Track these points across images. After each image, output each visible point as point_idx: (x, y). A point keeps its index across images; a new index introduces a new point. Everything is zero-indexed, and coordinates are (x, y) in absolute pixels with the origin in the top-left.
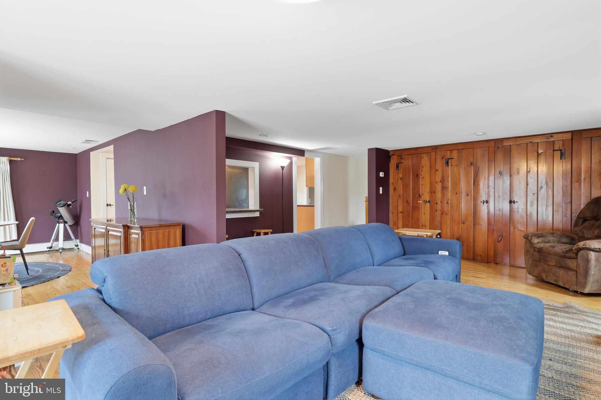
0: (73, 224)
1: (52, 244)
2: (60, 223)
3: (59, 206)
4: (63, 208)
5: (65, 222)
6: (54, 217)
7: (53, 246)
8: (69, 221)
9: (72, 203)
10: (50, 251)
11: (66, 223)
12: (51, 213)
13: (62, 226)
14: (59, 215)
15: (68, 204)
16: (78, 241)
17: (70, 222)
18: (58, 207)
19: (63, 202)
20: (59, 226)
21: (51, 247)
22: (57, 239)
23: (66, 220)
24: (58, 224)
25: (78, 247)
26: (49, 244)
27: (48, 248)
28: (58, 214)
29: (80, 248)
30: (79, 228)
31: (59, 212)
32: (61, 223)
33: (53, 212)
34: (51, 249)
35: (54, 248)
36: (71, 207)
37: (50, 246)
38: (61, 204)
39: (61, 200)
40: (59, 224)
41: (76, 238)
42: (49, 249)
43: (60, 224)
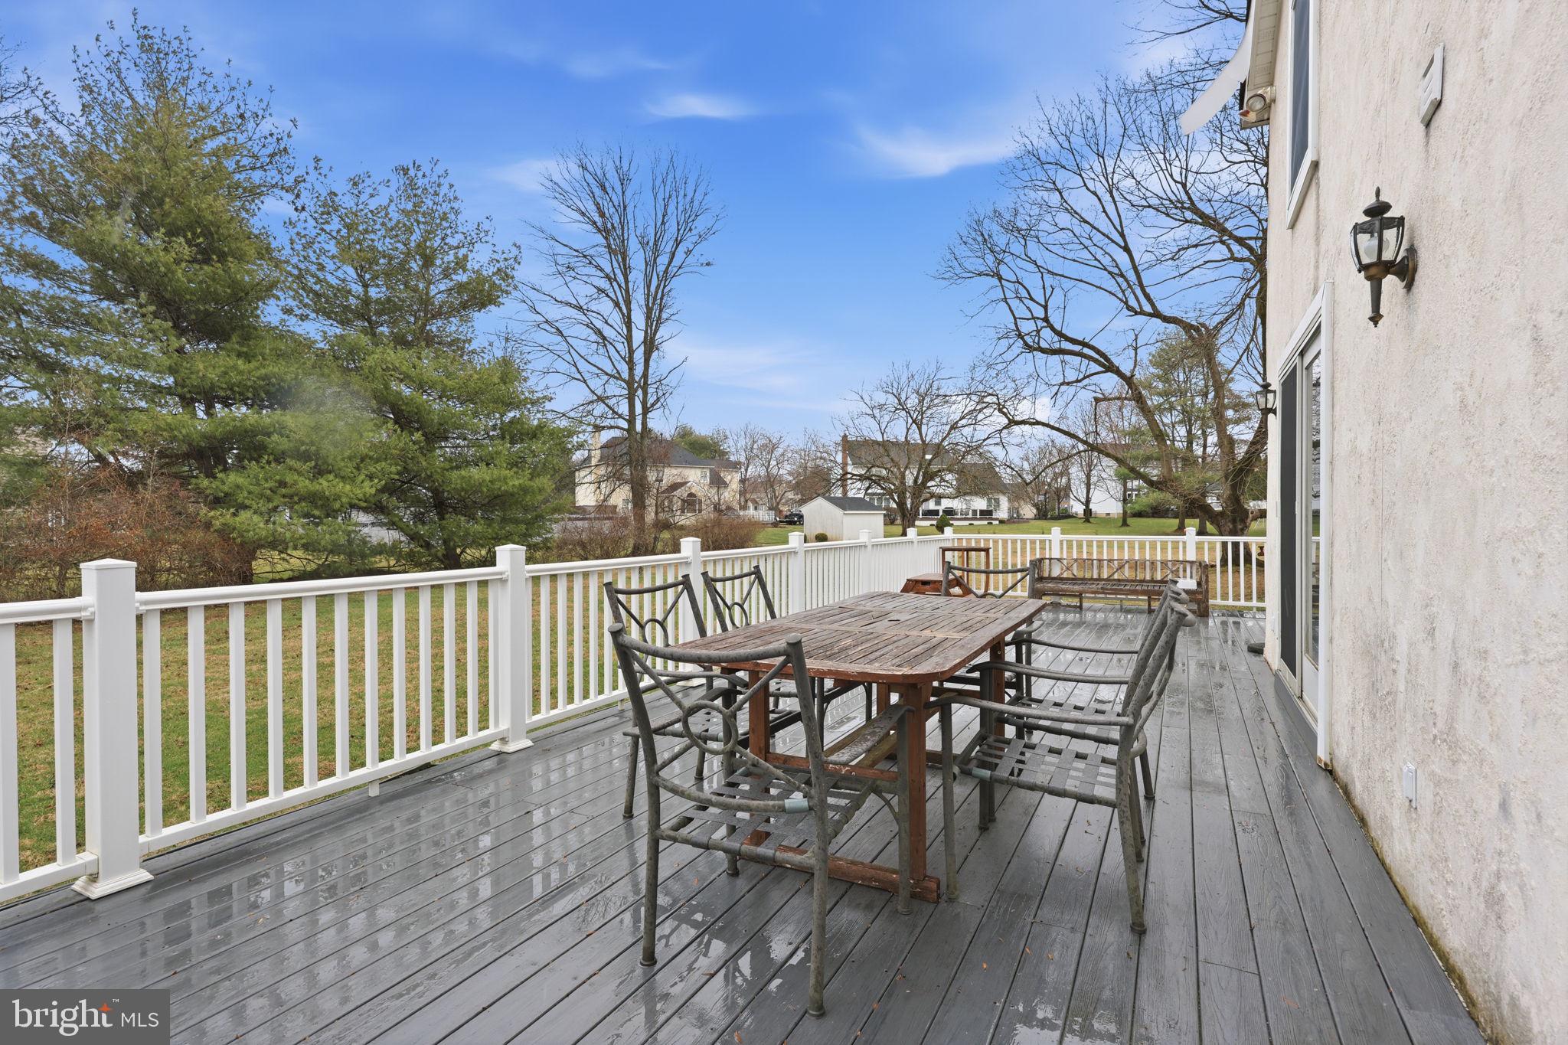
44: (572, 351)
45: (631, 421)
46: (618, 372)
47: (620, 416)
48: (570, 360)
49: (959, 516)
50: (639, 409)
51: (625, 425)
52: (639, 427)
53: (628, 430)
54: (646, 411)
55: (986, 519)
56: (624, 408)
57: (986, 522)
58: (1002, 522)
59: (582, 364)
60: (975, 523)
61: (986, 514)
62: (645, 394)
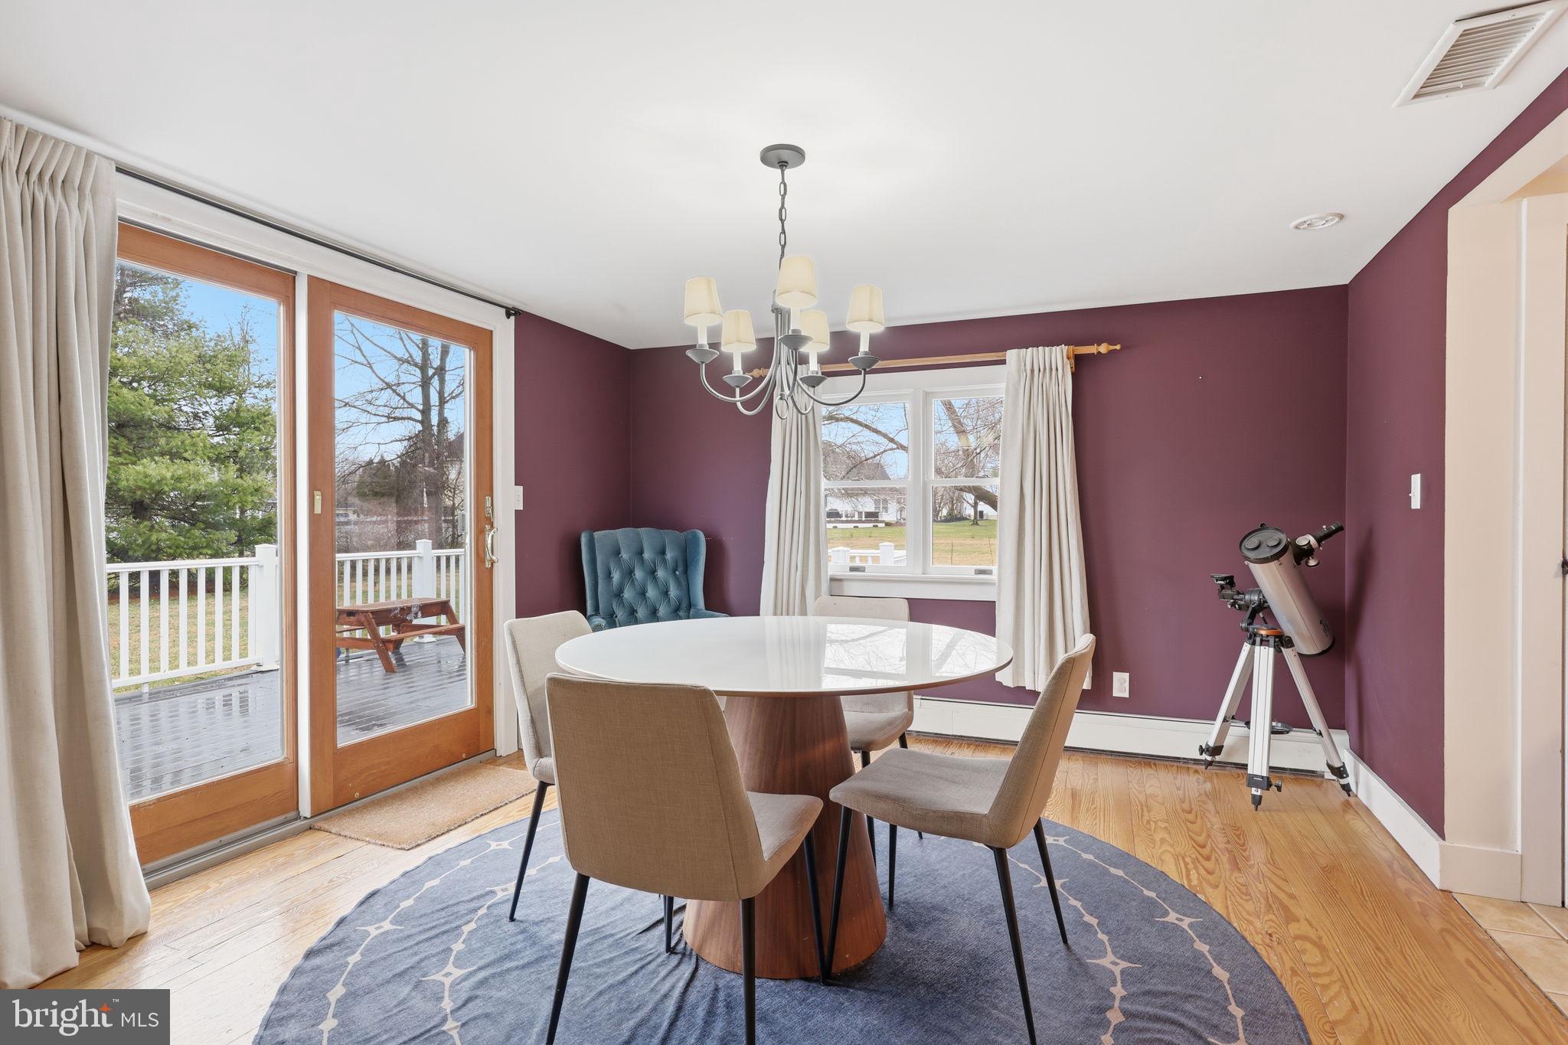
0: (1323, 653)
1: (1223, 733)
2: (1258, 639)
3: (1251, 555)
4: (1273, 565)
5: (1282, 641)
6: (1233, 605)
7: (1228, 742)
8: (1301, 635)
9: (1319, 540)
10: (1210, 763)
11: (1289, 643)
12: (1222, 587)
13: (1264, 656)
14: (1255, 598)
15: (1299, 547)
16: (1341, 738)
17: (1307, 640)
18: (1247, 559)
19: (1273, 538)
20: (1251, 656)
21: (1216, 750)
22: (1242, 713)
23: (1288, 629)
24: (1246, 647)
25: (1343, 781)
26: (1207, 733)
27: (1202, 751)
28: (1251, 593)
29: (1353, 787)
30: (1349, 674)
31: (1254, 585)
32: (1264, 642)
33: (1230, 581)
34: (1218, 758)
35: (1229, 754)
36: (1312, 562)
37: (1211, 744)
38: (1263, 545)
39: (1263, 527)
40: (1254, 643)
41: (1335, 722)
42: (1209, 758)
43: (1257, 648)
44: (355, 331)
45: (426, 412)
46: (411, 356)
47: (412, 406)
48: (353, 341)
49: (844, 519)
50: (434, 399)
51: (419, 417)
52: (434, 420)
53: (422, 422)
54: (442, 402)
55: (871, 522)
56: (416, 396)
57: (871, 525)
58: (888, 524)
59: (367, 347)
60: (860, 525)
61: (872, 516)
62: (442, 382)
